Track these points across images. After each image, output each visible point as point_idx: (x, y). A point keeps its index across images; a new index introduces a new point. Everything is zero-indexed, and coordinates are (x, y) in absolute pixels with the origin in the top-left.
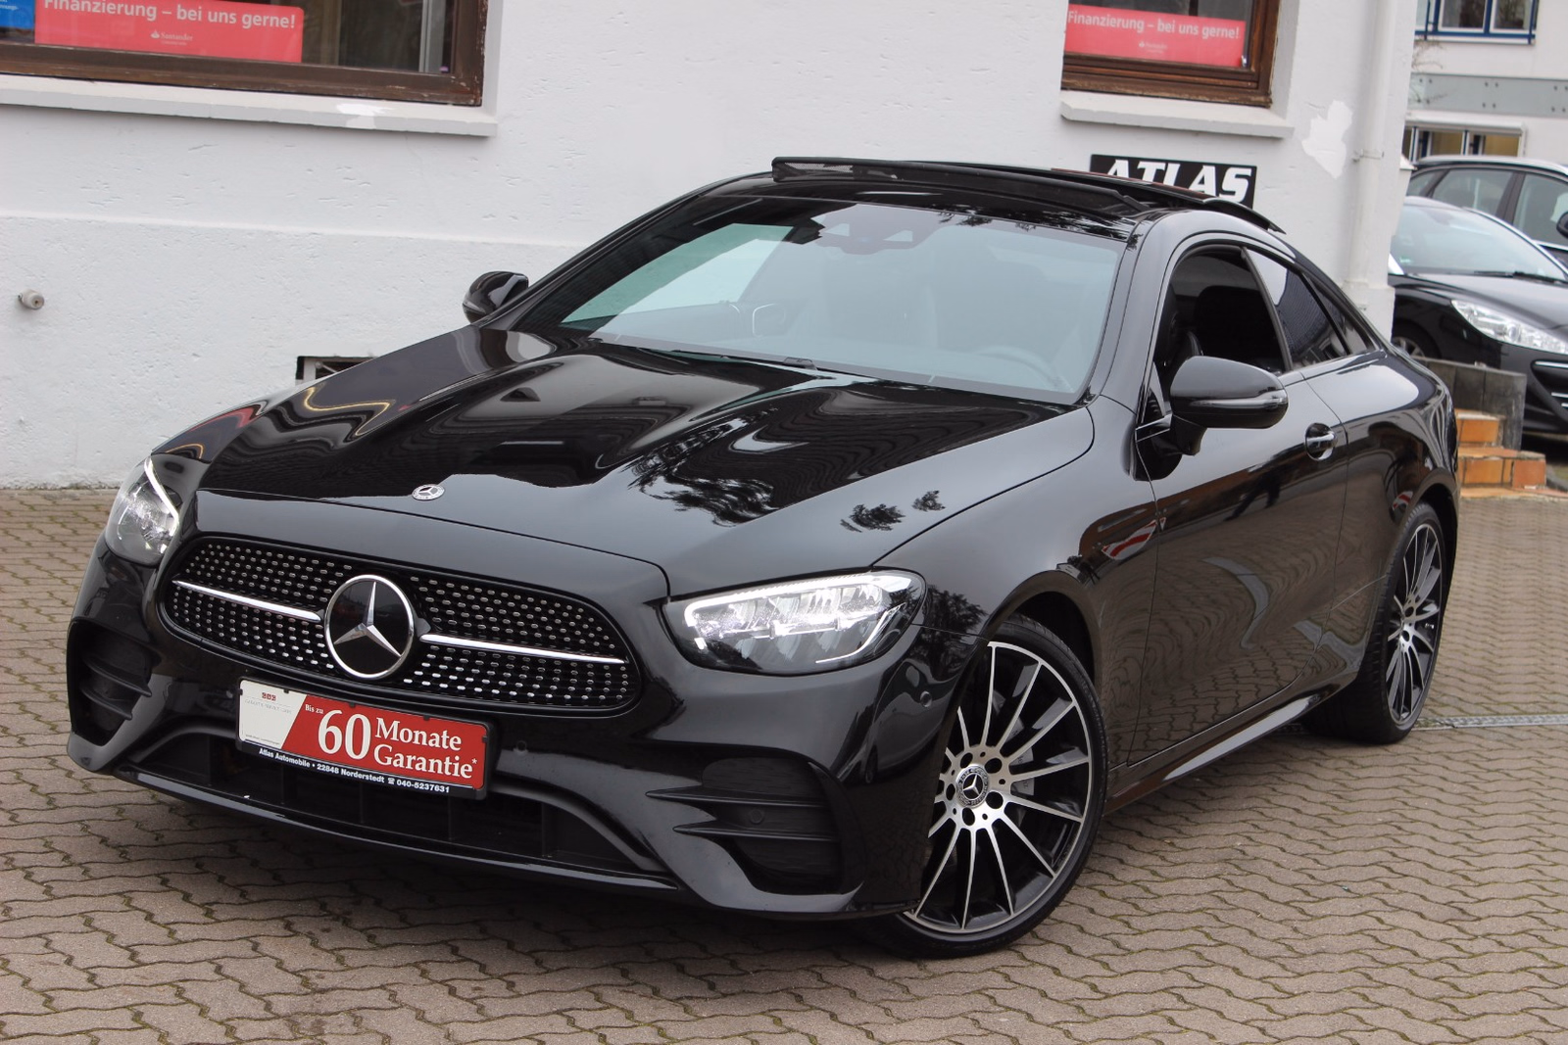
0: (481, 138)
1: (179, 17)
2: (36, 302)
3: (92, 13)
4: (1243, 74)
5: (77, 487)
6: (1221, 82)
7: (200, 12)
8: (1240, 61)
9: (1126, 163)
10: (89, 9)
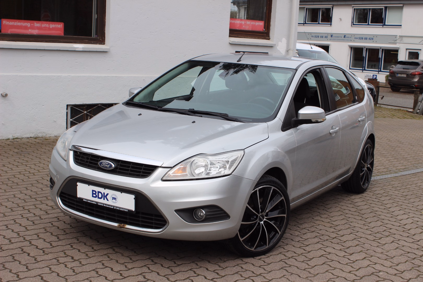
0: (106, 52)
1: (35, 25)
2: (6, 95)
3: (15, 25)
4: (264, 32)
5: (17, 138)
6: (260, 34)
7: (40, 24)
8: (263, 30)
10: (14, 24)
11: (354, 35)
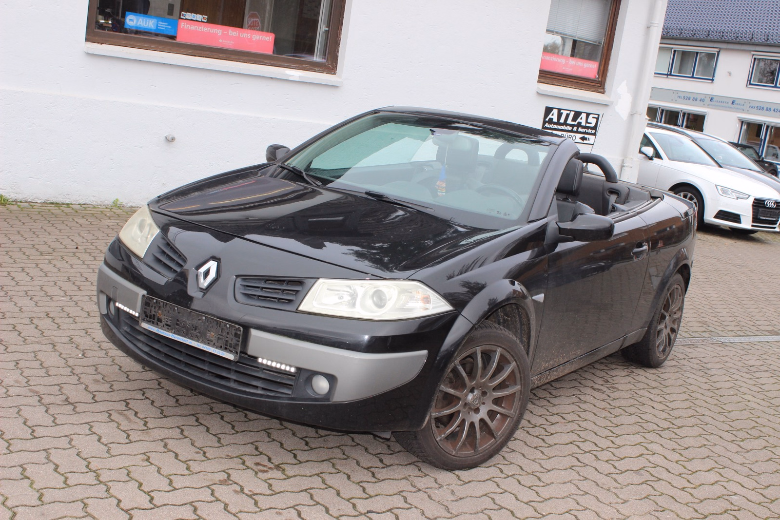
0: (337, 87)
1: (230, 34)
2: (173, 139)
4: (597, 81)
6: (589, 83)
7: (237, 33)
8: (596, 77)
9: (557, 110)
10: (197, 29)
11: (749, 101)
